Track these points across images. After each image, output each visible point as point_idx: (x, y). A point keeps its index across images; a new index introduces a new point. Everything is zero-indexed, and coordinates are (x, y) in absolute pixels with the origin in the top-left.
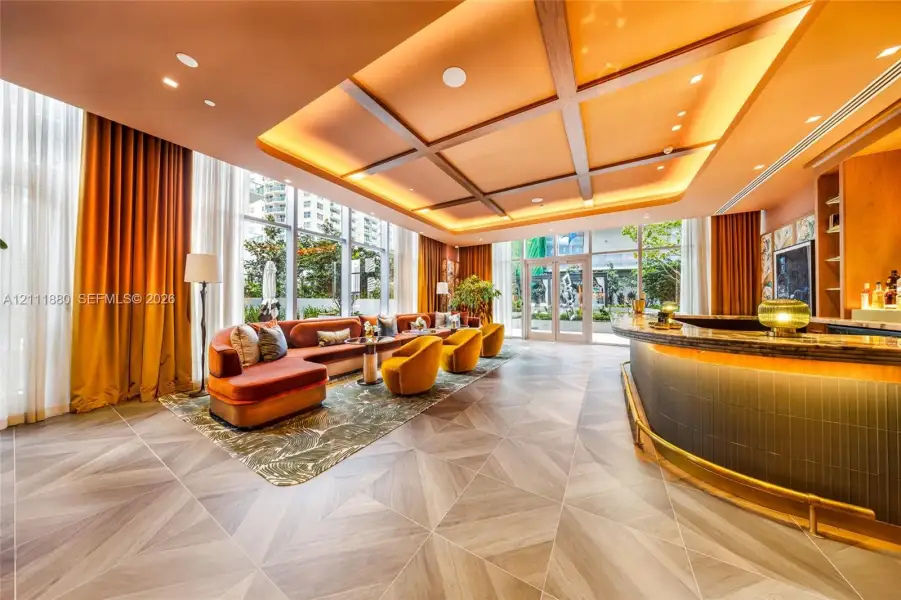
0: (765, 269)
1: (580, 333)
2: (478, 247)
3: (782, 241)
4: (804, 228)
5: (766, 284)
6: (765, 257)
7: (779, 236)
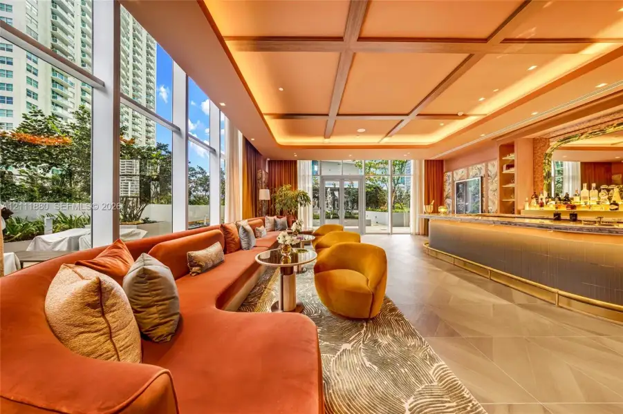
0: (447, 190)
1: (357, 227)
2: (285, 161)
3: (459, 177)
4: (474, 170)
5: (447, 197)
6: (447, 184)
7: (457, 174)
